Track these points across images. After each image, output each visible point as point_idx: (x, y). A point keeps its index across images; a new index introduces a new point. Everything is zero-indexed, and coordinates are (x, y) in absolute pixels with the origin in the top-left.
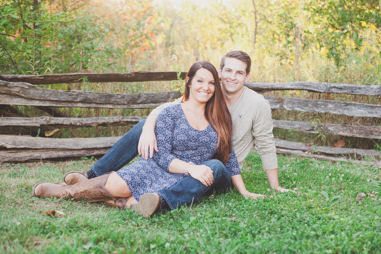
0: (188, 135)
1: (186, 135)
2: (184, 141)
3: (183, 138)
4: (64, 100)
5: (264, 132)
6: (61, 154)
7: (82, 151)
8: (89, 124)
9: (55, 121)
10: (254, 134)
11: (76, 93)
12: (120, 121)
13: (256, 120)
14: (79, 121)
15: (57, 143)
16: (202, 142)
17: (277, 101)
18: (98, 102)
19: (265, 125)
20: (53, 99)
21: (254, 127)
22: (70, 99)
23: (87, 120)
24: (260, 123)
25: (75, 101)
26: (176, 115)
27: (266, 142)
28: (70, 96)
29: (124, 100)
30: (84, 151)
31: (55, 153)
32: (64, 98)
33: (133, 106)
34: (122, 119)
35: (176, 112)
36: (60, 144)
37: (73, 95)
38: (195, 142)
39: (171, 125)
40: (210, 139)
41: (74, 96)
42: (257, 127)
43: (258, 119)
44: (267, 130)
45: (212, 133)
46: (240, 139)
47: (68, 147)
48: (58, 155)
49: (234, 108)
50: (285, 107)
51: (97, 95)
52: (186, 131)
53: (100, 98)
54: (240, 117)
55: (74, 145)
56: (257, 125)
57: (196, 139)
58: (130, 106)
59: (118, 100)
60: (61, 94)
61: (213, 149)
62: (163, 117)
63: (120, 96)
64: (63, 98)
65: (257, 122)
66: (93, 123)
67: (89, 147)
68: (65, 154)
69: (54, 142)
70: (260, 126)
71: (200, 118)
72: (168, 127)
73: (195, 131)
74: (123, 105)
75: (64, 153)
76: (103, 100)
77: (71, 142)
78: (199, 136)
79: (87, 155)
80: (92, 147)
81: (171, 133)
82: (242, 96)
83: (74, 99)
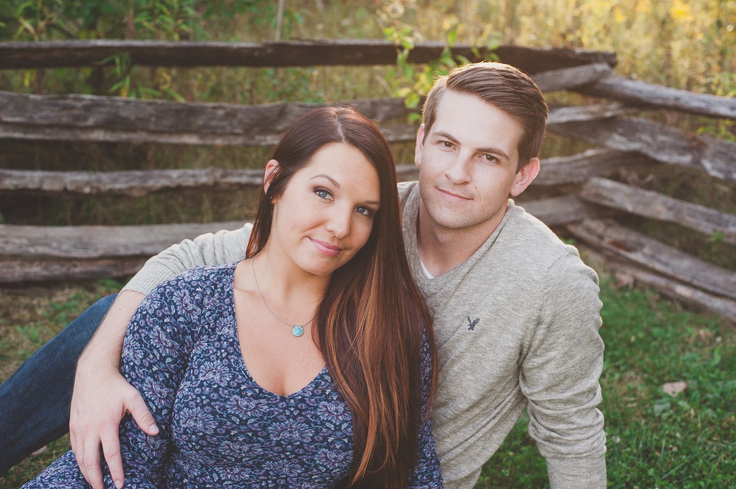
0: (221, 416)
1: (214, 413)
2: (203, 437)
3: (200, 425)
4: (45, 122)
5: (563, 387)
6: (36, 270)
7: (100, 263)
8: (120, 190)
9: (15, 182)
10: (526, 390)
11: (84, 103)
12: (216, 184)
13: (536, 343)
14: (88, 183)
15: (24, 241)
16: (278, 443)
17: (685, 144)
18: (152, 127)
19: (570, 363)
20: (9, 119)
21: (528, 365)
22: (65, 120)
23: (115, 181)
24: (552, 354)
25: (80, 124)
26: (195, 318)
27: (572, 423)
28: (65, 112)
29: (235, 122)
30: (106, 262)
31: (18, 269)
32: (46, 118)
33: (262, 138)
34: (224, 176)
35: (200, 304)
36: (33, 243)
37: (72, 108)
38: (249, 441)
39: (169, 360)
40: (317, 432)
41: (76, 112)
42: (541, 366)
43: (542, 342)
44: (575, 382)
45: (332, 408)
46: (464, 406)
47: (56, 253)
48: (26, 274)
49: (450, 287)
50: (707, 165)
51: (150, 109)
52: (216, 396)
53: (158, 118)
54: (472, 327)
55: (75, 246)
56: (538, 361)
57: (255, 433)
58: (253, 138)
59: (214, 123)
60: (37, 105)
61: (328, 471)
62: (143, 324)
63: (221, 112)
64: (41, 118)
65: (539, 352)
66: (131, 188)
67: (122, 252)
68: (45, 273)
69: (18, 237)
70: (551, 368)
71: (296, 332)
72: (155, 368)
73: (256, 397)
74: (232, 137)
75: (45, 268)
76: (167, 122)
77: (68, 238)
78: (269, 418)
79: (115, 273)
80: (130, 252)
81: (165, 391)
82: (490, 240)
83: (77, 118)
